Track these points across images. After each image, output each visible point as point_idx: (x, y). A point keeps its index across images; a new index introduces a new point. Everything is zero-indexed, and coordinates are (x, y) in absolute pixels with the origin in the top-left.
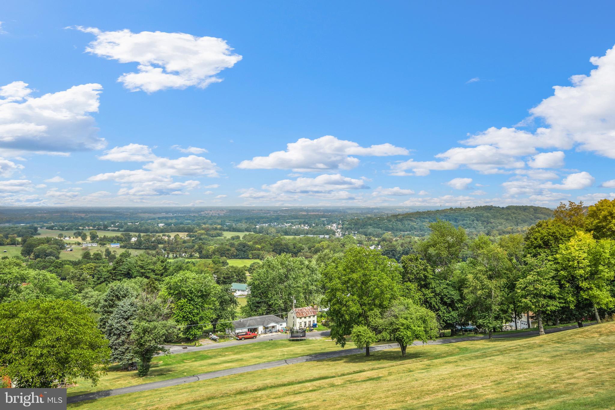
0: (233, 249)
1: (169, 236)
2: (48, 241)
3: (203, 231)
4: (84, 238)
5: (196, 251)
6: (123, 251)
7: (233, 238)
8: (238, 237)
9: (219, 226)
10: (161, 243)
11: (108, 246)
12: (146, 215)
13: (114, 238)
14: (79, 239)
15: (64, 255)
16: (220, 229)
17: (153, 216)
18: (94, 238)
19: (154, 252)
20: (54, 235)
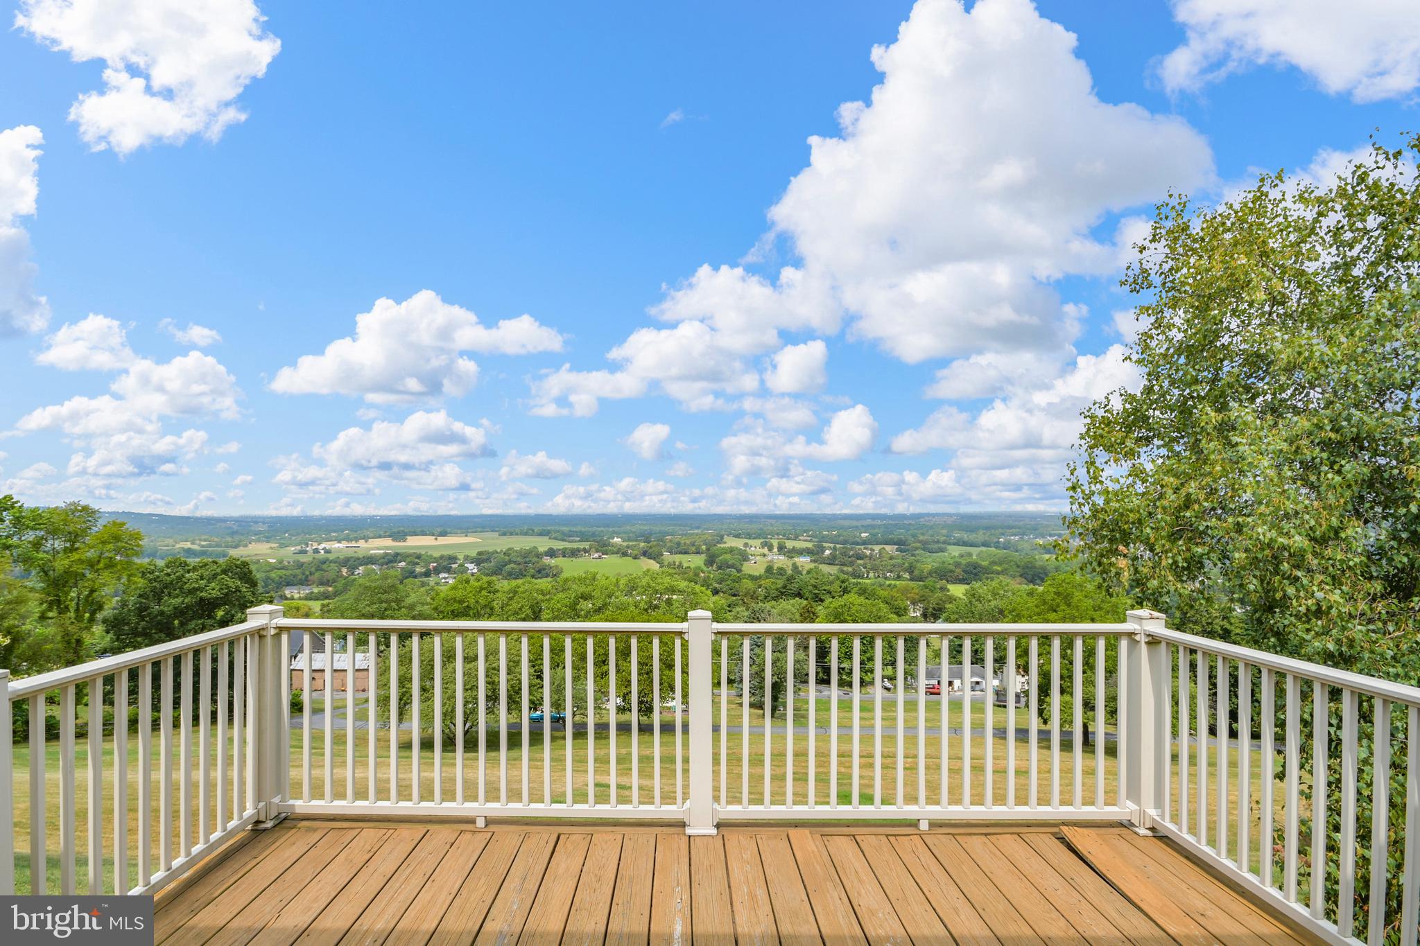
0: (958, 570)
1: (872, 550)
2: (731, 550)
3: (919, 545)
4: (770, 548)
5: (906, 570)
6: (812, 565)
7: (961, 556)
8: (970, 555)
9: (942, 539)
10: (860, 558)
11: (796, 559)
12: (846, 523)
13: (804, 550)
14: (766, 550)
15: (748, 568)
16: (944, 542)
17: (855, 523)
18: (781, 548)
19: (850, 569)
20: (738, 543)
